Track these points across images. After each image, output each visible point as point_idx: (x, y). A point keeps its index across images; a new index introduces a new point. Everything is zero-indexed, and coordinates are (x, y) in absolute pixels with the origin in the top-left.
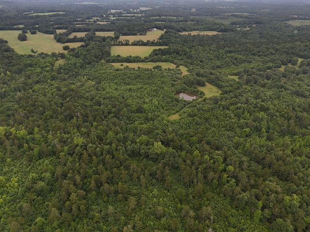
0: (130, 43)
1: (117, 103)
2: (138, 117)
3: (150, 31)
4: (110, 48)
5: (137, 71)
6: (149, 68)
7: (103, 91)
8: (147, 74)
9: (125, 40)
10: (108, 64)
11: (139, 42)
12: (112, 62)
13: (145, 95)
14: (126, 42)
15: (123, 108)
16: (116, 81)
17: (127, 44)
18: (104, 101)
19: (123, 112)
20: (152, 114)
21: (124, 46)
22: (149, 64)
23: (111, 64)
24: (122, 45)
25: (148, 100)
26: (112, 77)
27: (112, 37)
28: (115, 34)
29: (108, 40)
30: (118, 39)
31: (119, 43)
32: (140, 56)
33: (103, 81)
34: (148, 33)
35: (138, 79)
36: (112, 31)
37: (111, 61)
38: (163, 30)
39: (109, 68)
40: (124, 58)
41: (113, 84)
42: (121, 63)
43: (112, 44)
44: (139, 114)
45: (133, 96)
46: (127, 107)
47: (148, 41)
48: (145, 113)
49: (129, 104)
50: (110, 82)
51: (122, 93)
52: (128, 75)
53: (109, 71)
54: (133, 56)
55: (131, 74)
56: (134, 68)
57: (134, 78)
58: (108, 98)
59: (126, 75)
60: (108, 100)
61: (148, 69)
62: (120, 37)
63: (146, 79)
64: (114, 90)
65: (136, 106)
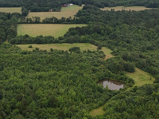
0: (41, 21)
1: (23, 95)
2: (51, 113)
3: (65, 6)
4: (16, 27)
5: (50, 53)
6: (65, 51)
7: (5, 79)
8: (62, 57)
9: (35, 17)
10: (13, 46)
11: (52, 19)
12: (18, 44)
13: (59, 84)
14: (36, 20)
15: (31, 102)
16: (22, 67)
17: (37, 22)
18: (7, 92)
19: (30, 107)
20: (69, 109)
21: (33, 25)
22: (64, 46)
23: (16, 45)
24: (31, 23)
25: (63, 90)
26: (18, 62)
27: (19, 14)
28: (22, 10)
29: (14, 17)
30: (26, 16)
31: (27, 20)
32: (52, 36)
33: (6, 67)
34: (63, 9)
35: (50, 64)
36: (19, 6)
37: (17, 42)
38: (80, 6)
39: (14, 51)
40: (33, 38)
41: (19, 71)
42: (30, 45)
43: (19, 21)
44: (52, 109)
45: (44, 85)
46: (35, 100)
47: (63, 18)
48: (59, 107)
49: (39, 95)
50: (14, 68)
51: (30, 82)
52: (38, 59)
53: (14, 54)
54: (44, 36)
55: (42, 57)
56: (45, 51)
57: (45, 62)
58: (12, 89)
59: (36, 59)
60: (12, 91)
61: (63, 51)
62: (29, 13)
63: (60, 64)
64: (20, 78)
65: (48, 98)
